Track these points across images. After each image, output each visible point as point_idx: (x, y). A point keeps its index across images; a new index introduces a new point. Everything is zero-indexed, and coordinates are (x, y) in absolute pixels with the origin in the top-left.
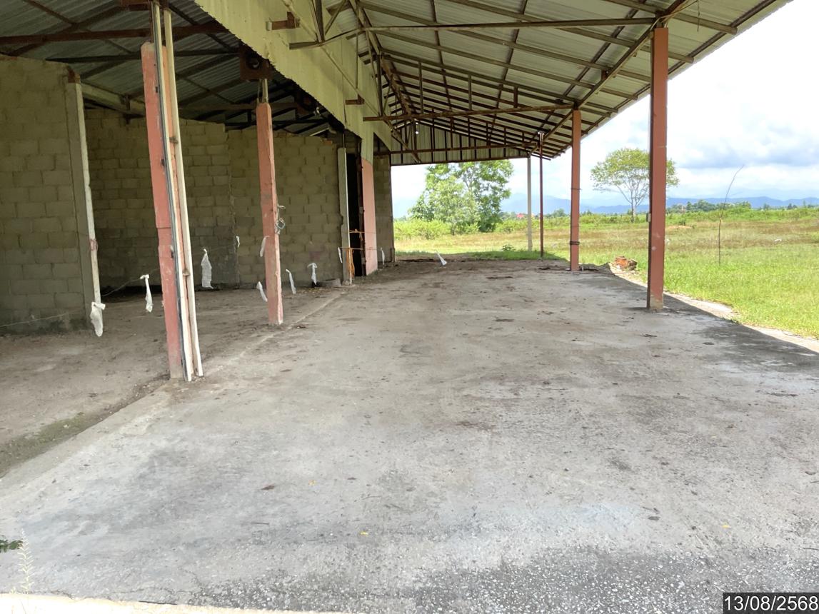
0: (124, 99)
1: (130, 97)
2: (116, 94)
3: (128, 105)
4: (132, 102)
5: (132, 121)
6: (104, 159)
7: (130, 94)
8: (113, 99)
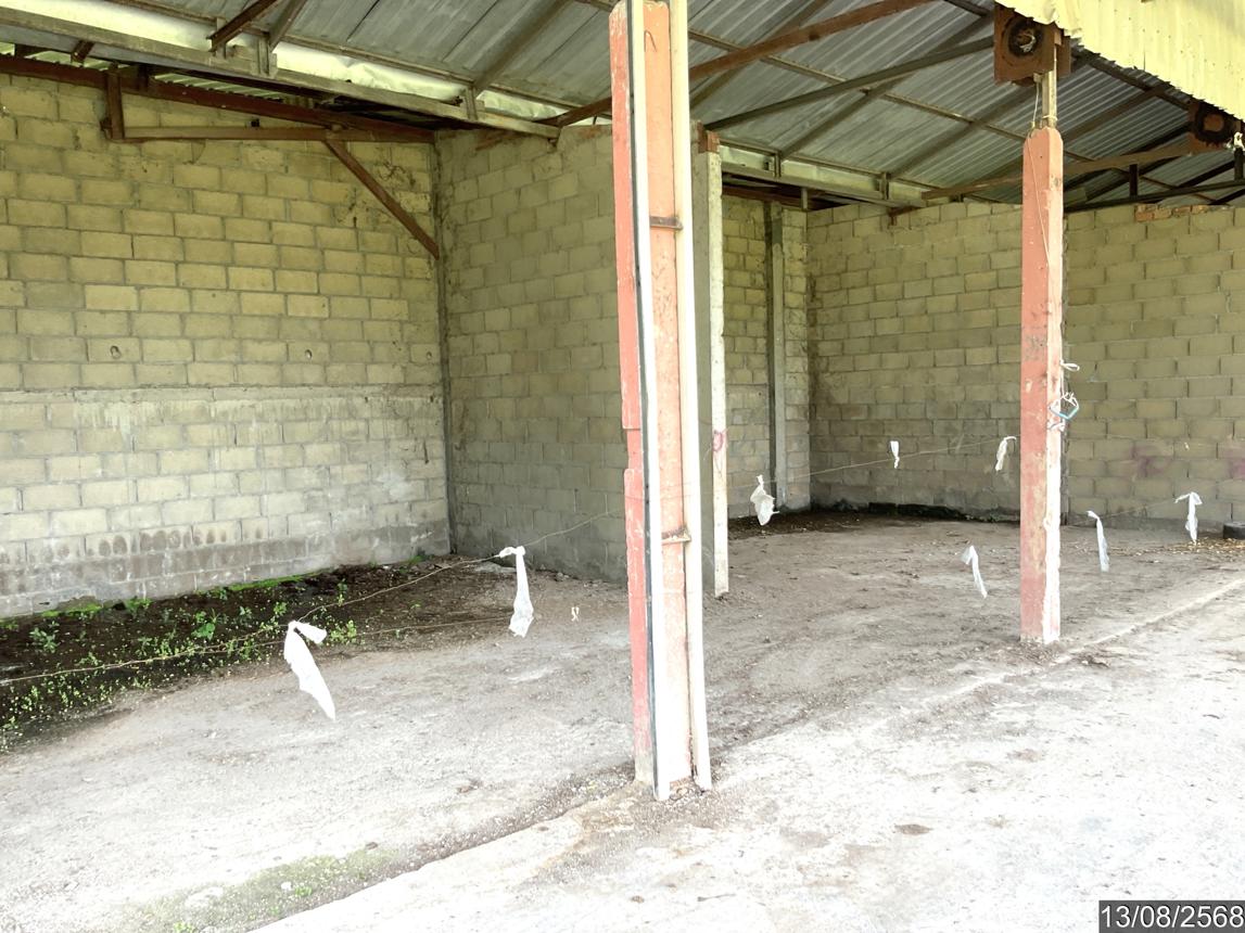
0: (880, 181)
1: (889, 176)
2: (863, 173)
3: (886, 191)
4: (895, 187)
5: (901, 219)
6: (853, 288)
7: (891, 169)
8: (861, 183)
